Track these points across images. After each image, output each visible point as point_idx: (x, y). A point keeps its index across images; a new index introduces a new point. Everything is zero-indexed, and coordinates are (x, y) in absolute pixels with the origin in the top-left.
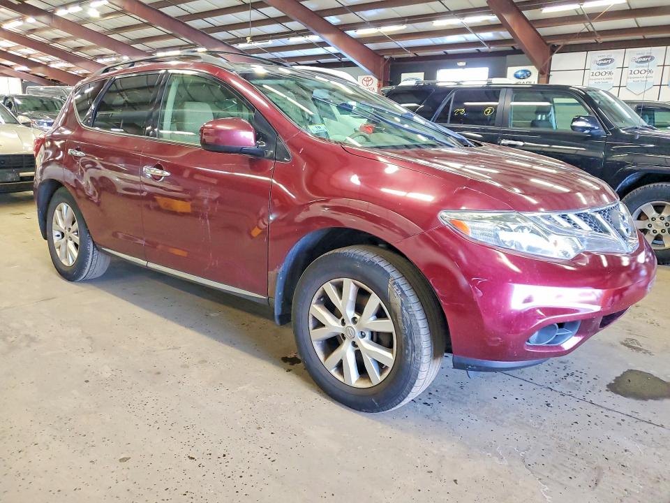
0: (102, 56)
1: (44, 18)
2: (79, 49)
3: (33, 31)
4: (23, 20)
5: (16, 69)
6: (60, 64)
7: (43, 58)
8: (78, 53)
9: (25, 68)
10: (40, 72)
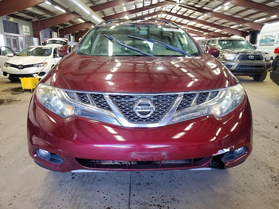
0: (232, 25)
1: (209, 13)
2: (224, 23)
3: (207, 19)
4: (204, 15)
5: (204, 34)
6: (218, 31)
7: (212, 29)
8: (223, 25)
9: (207, 33)
10: (211, 34)
